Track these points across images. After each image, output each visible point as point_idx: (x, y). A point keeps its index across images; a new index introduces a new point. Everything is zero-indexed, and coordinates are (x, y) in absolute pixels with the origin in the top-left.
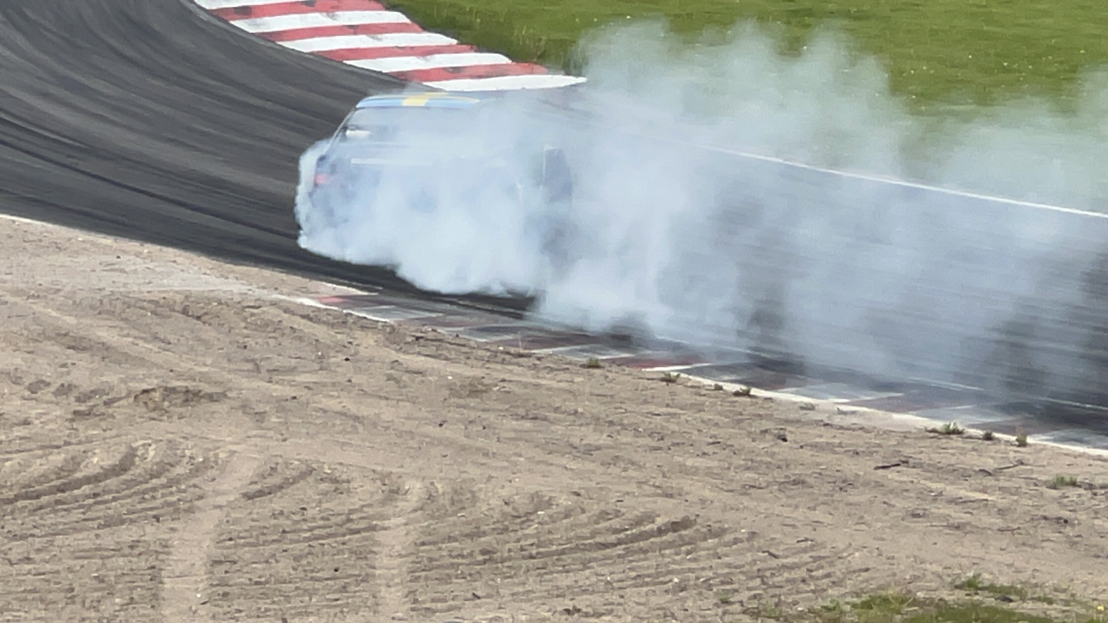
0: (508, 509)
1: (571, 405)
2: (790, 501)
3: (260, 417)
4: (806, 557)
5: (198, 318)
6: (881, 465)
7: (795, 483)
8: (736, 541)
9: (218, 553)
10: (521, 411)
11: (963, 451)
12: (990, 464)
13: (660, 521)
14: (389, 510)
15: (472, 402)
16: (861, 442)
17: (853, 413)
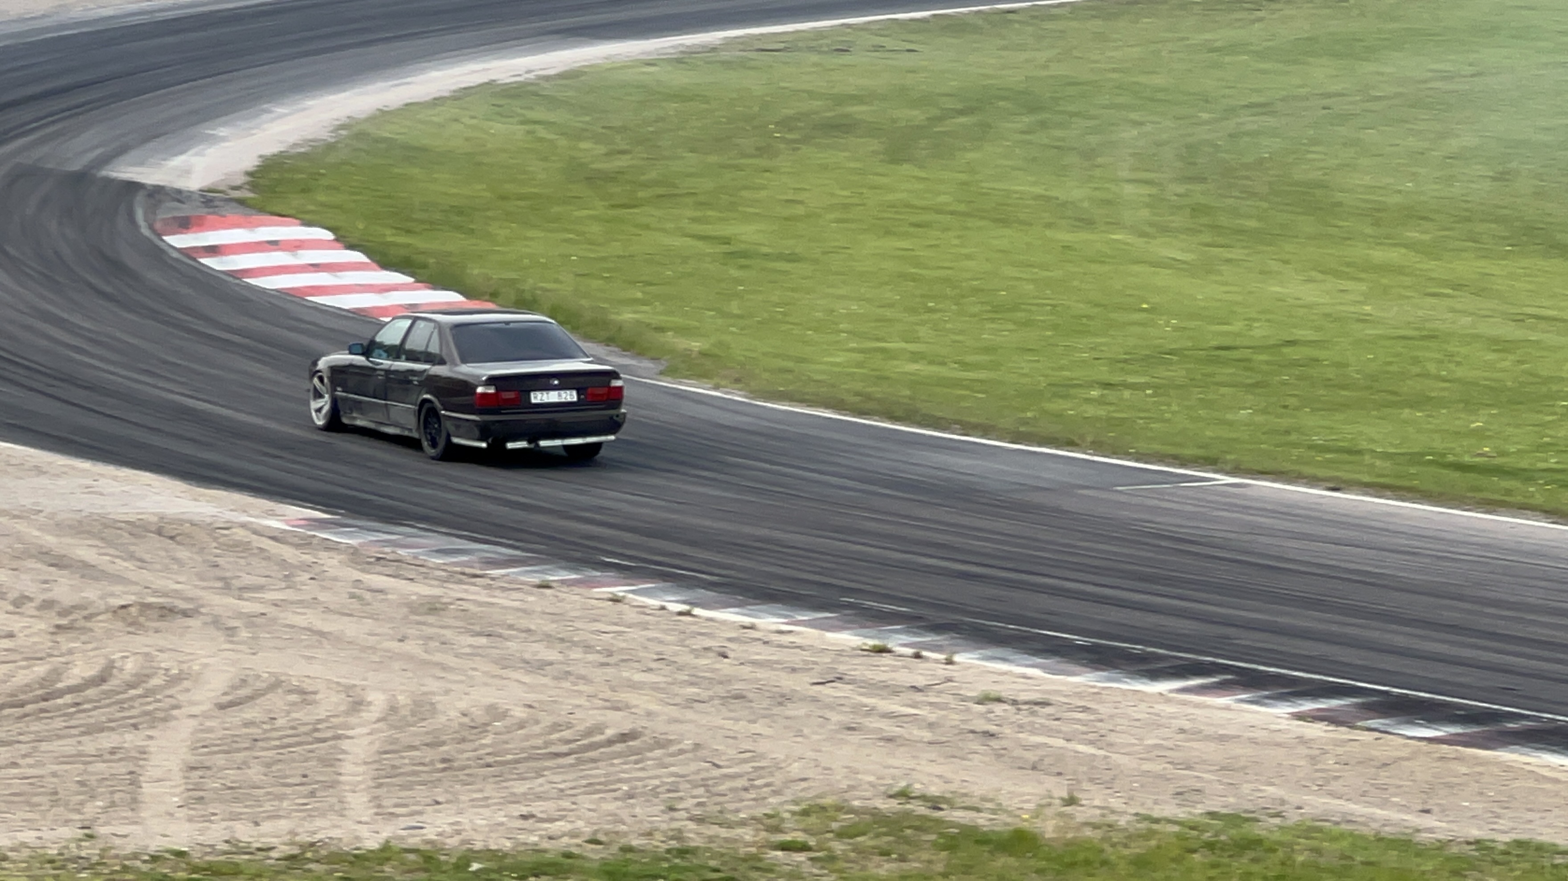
0: (466, 720)
1: (524, 623)
2: (732, 715)
3: (231, 631)
4: (747, 767)
5: (172, 538)
6: (815, 681)
7: (736, 697)
8: (682, 752)
9: (192, 759)
10: (477, 628)
11: (895, 669)
12: (921, 681)
13: (610, 732)
14: (353, 720)
15: (431, 619)
16: (797, 659)
17: (790, 632)
